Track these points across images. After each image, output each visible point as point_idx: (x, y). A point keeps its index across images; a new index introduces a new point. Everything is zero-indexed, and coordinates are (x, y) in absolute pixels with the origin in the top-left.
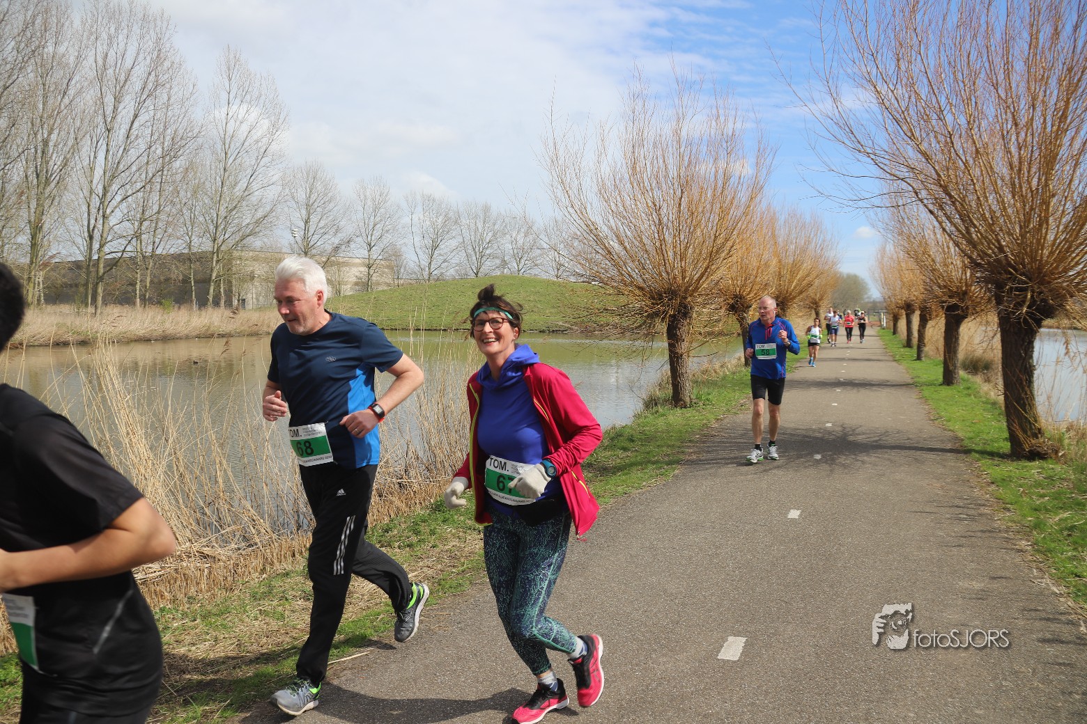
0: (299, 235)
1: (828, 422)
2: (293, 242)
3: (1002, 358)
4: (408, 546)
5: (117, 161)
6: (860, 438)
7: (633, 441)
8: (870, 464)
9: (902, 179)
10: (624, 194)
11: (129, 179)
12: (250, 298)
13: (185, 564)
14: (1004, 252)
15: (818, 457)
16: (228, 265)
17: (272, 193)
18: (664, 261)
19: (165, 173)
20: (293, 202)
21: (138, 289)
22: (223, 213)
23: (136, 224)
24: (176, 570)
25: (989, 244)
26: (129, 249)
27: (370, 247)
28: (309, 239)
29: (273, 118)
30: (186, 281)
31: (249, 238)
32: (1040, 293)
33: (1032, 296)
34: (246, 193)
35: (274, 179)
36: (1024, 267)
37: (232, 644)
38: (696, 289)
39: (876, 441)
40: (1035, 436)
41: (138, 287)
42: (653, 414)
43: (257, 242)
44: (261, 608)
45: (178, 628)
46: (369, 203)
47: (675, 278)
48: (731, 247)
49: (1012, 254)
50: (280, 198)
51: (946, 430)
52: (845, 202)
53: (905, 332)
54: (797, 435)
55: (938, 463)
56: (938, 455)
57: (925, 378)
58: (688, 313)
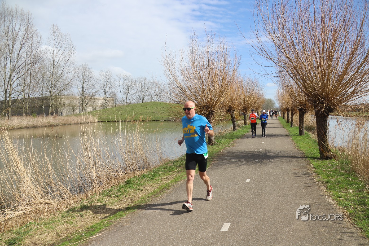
0: (80, 90)
1: (260, 149)
2: (78, 92)
3: (317, 126)
4: (117, 196)
5: (14, 65)
6: (271, 154)
8: (274, 162)
9: (282, 67)
10: (190, 73)
11: (19, 71)
12: (64, 112)
13: (39, 206)
14: (316, 91)
15: (257, 161)
16: (56, 100)
17: (70, 75)
18: (204, 96)
19: (32, 69)
20: (78, 78)
21: (24, 110)
22: (53, 82)
23: (23, 87)
24: (36, 209)
25: (311, 88)
26: (20, 96)
27: (105, 93)
28: (84, 91)
29: (70, 49)
30: (41, 107)
31: (63, 91)
32: (329, 104)
33: (325, 105)
34: (61, 75)
35: (71, 70)
36: (323, 96)
37: (54, 234)
38: (216, 105)
39: (276, 155)
40: (328, 151)
41: (24, 109)
43: (66, 93)
44: (65, 220)
45: (35, 229)
46: (105, 78)
47: (208, 101)
48: (227, 90)
49: (319, 92)
50: (73, 77)
51: (299, 151)
52: (263, 75)
53: (287, 118)
54: (250, 154)
55: (296, 162)
56: (297, 159)
57: (293, 133)
58: (213, 113)
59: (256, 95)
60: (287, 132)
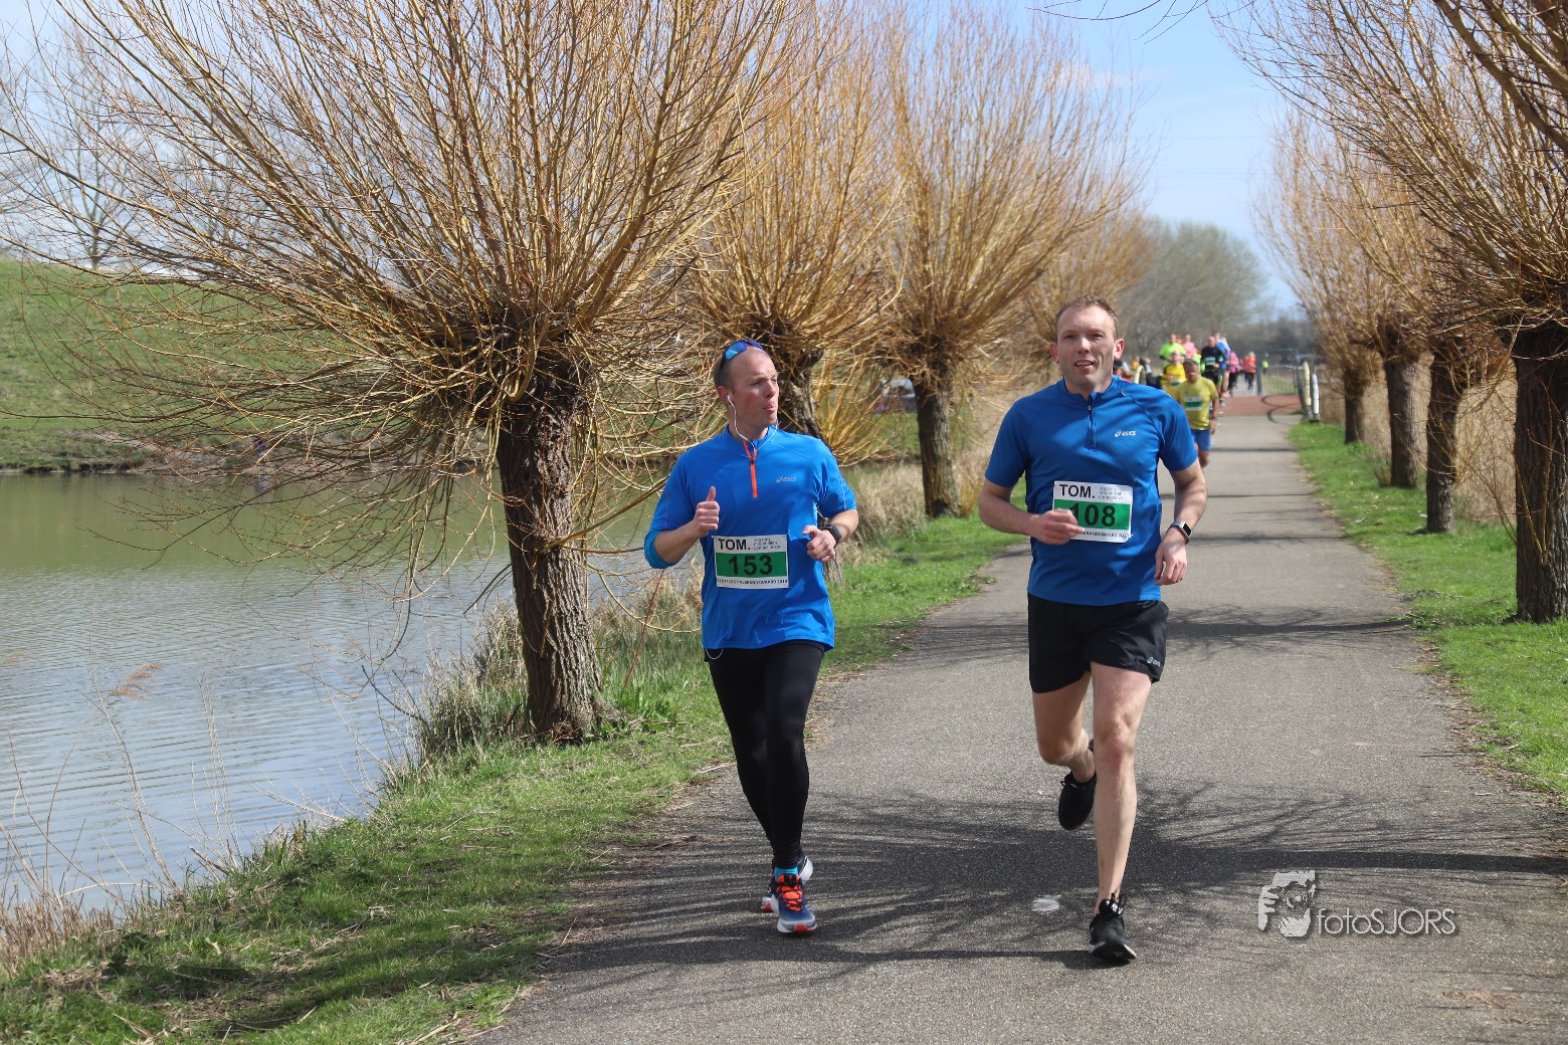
6: (1209, 831)
7: (368, 880)
18: (477, 196)
38: (603, 299)
39: (1265, 838)
42: (456, 774)
48: (730, 139)
51: (1523, 788)
53: (1385, 433)
54: (980, 830)
55: (1488, 913)
56: (1490, 882)
57: (1451, 595)
58: (573, 392)
59: (1052, 184)
60: (1391, 590)
